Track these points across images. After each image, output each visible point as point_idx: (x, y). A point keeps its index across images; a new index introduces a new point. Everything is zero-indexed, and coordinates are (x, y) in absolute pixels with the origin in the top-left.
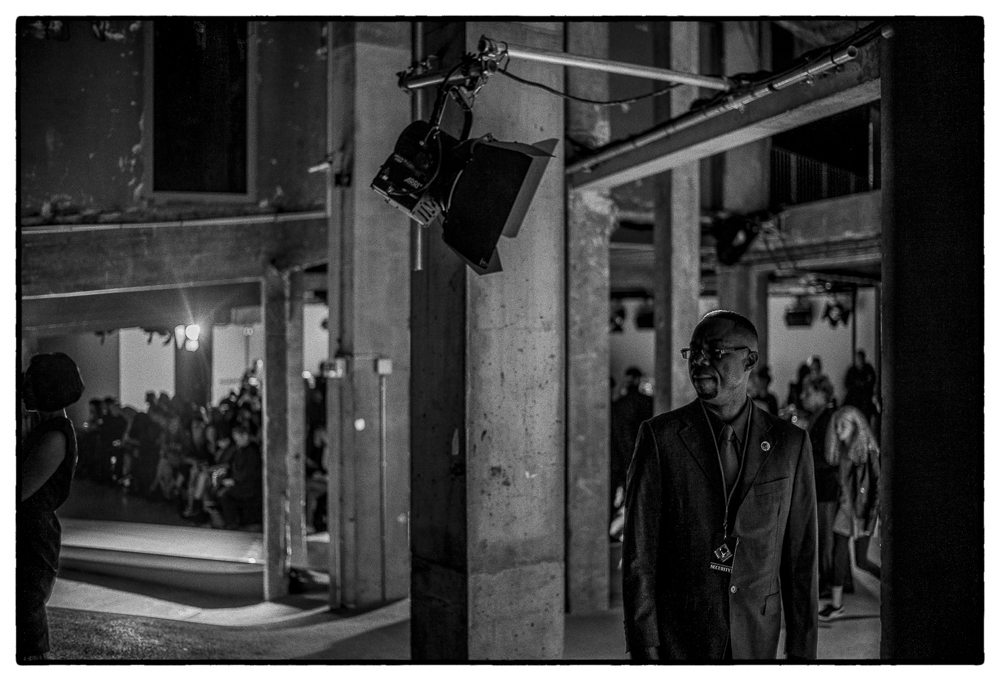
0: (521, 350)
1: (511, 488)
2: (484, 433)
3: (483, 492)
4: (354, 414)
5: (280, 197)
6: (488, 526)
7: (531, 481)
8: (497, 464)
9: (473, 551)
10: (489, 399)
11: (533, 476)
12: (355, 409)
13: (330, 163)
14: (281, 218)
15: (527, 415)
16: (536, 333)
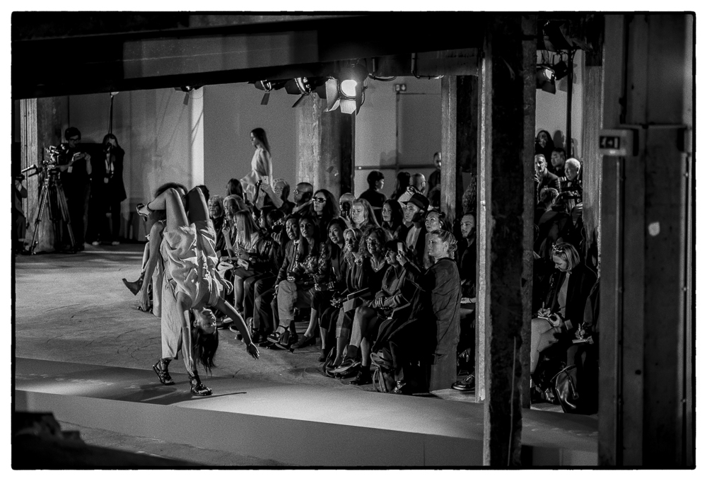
4: (646, 212)
12: (647, 203)
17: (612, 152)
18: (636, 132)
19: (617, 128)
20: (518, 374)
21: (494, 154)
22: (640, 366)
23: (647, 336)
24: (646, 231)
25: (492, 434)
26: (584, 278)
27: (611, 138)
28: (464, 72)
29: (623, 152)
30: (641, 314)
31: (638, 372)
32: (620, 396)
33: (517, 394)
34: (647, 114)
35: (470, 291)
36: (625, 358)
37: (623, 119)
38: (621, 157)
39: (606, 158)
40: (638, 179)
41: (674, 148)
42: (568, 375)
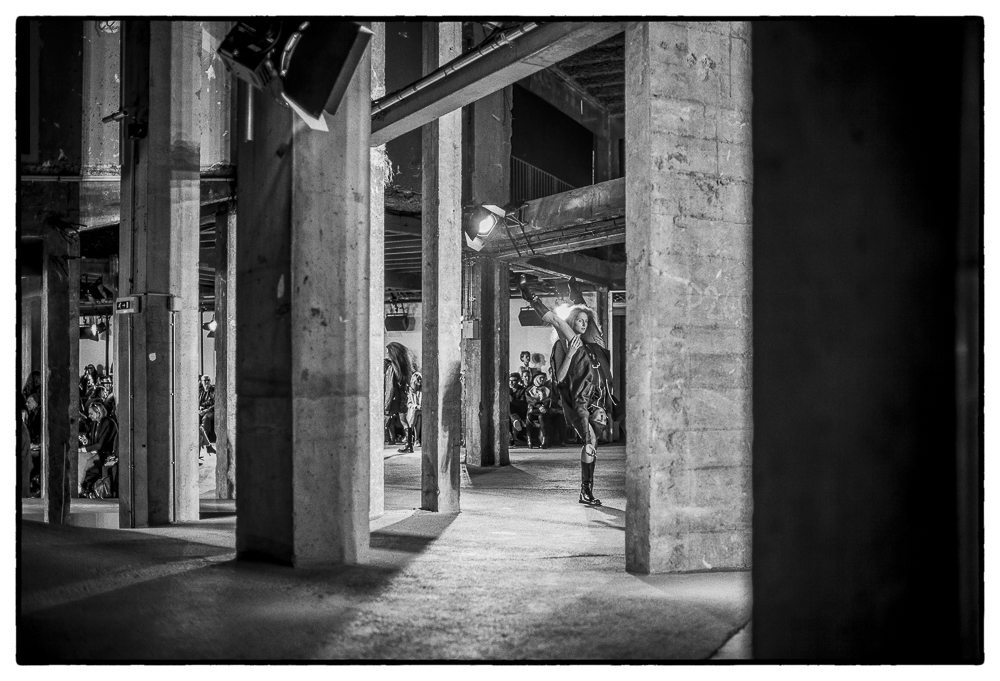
0: (336, 213)
1: (328, 327)
2: (306, 278)
3: (305, 328)
4: (147, 346)
5: (63, 159)
6: (309, 359)
7: (344, 324)
8: (316, 307)
9: (296, 377)
10: (310, 250)
11: (346, 321)
12: (147, 341)
13: (125, 113)
14: (64, 179)
15: (341, 269)
16: (348, 202)
17: (125, 311)
18: (140, 298)
19: (128, 296)
20: (68, 467)
22: (145, 443)
23: (149, 423)
24: (148, 358)
25: (50, 506)
27: (125, 303)
28: (32, 296)
29: (132, 310)
30: (146, 410)
31: (144, 446)
32: (133, 463)
33: (67, 480)
34: (147, 287)
36: (136, 439)
37: (132, 291)
38: (130, 314)
39: (121, 316)
40: (141, 327)
41: (164, 308)
42: (103, 482)
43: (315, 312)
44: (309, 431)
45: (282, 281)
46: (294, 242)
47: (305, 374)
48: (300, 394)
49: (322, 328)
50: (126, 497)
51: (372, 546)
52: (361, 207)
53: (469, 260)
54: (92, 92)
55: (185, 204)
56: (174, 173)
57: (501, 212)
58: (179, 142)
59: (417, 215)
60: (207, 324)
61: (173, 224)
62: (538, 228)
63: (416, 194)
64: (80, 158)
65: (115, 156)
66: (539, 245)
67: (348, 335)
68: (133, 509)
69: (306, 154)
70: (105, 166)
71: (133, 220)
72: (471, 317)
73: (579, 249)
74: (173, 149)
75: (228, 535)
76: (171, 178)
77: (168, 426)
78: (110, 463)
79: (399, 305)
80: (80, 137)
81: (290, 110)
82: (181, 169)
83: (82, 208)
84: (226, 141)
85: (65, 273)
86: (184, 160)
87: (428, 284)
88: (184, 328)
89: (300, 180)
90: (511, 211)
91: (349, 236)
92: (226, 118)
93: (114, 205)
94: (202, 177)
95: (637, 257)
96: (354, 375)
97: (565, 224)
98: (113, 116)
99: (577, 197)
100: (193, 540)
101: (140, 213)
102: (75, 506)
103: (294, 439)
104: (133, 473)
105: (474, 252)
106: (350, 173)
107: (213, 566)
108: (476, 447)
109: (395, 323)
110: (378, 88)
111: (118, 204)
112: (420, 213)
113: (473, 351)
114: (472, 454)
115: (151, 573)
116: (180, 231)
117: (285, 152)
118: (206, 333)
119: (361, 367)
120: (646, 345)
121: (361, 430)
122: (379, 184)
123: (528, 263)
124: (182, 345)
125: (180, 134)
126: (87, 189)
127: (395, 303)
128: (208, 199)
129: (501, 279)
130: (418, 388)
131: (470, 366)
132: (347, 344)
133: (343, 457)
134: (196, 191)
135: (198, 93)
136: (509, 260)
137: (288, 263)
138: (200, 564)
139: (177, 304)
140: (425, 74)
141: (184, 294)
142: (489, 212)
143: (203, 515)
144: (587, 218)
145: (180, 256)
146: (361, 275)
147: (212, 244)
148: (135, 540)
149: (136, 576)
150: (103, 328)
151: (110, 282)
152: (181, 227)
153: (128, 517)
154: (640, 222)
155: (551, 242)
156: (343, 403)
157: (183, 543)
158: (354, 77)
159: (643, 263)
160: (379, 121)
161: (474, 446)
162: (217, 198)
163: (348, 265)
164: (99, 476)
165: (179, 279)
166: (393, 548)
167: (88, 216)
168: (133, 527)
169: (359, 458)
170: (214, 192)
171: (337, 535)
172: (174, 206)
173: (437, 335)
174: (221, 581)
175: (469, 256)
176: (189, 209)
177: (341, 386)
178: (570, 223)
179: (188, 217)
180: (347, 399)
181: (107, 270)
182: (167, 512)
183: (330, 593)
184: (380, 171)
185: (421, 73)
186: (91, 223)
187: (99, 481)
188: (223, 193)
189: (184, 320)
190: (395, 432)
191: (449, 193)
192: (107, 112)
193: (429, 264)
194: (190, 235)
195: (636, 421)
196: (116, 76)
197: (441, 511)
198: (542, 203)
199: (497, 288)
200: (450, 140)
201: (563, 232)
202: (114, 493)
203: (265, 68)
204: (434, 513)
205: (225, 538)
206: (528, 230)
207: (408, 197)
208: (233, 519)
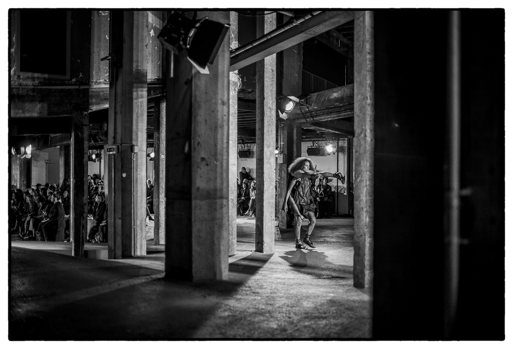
1: (209, 166)
2: (199, 143)
4: (122, 170)
5: (81, 77)
6: (200, 182)
7: (216, 165)
8: (203, 157)
9: (194, 190)
10: (201, 129)
11: (218, 163)
12: (122, 168)
13: (111, 56)
14: (82, 87)
15: (215, 139)
16: (219, 106)
17: (111, 153)
18: (118, 146)
19: (112, 145)
20: (83, 228)
21: (75, 160)
22: (121, 217)
23: (122, 207)
24: (122, 176)
25: (75, 247)
26: (103, 206)
27: (111, 149)
28: (65, 142)
29: (114, 152)
30: (121, 201)
31: (120, 219)
32: (115, 227)
33: (83, 234)
34: (121, 141)
35: (68, 213)
36: (116, 215)
37: (114, 143)
38: (114, 154)
39: (109, 155)
40: (119, 161)
41: (129, 152)
42: (99, 234)
43: (203, 159)
44: (200, 216)
45: (187, 144)
46: (193, 125)
47: (198, 189)
48: (196, 199)
49: (206, 167)
50: (111, 242)
51: (230, 270)
52: (225, 108)
53: (281, 124)
54: (95, 44)
55: (140, 100)
56: (135, 85)
57: (297, 100)
58: (137, 70)
59: (254, 101)
60: (149, 154)
61: (134, 109)
62: (316, 108)
63: (253, 91)
64: (89, 76)
65: (106, 75)
66: (316, 116)
67: (219, 170)
68: (115, 250)
69: (199, 83)
70: (101, 80)
71: (115, 108)
72: (281, 153)
73: (337, 118)
74: (134, 73)
75: (161, 264)
76: (133, 88)
77: (131, 209)
78: (103, 224)
79: (246, 145)
80: (90, 66)
81: (191, 65)
82: (139, 83)
83: (90, 101)
84: (160, 66)
85: (82, 133)
86: (140, 78)
87: (259, 139)
88: (139, 161)
89: (196, 96)
90: (302, 99)
91: (219, 122)
92: (160, 55)
93: (106, 99)
94: (148, 84)
95: (359, 132)
96: (221, 189)
97: (330, 106)
98: (105, 58)
99: (336, 92)
100: (144, 266)
101: (119, 105)
102: (87, 246)
103: (193, 220)
104: (115, 232)
105: (283, 120)
106: (220, 91)
107: (154, 280)
108: (284, 219)
109: (243, 154)
110: (234, 42)
111: (108, 99)
112: (255, 100)
113: (283, 170)
114: (282, 222)
115: (126, 283)
116: (137, 113)
117: (189, 82)
118: (149, 158)
119: (225, 185)
120: (364, 176)
121: (225, 215)
122: (235, 90)
123: (311, 124)
124: (138, 169)
125: (137, 66)
126: (93, 92)
127: (243, 143)
128: (151, 95)
129: (297, 133)
130: (254, 189)
131: (281, 177)
132: (218, 175)
133: (216, 228)
134: (145, 93)
135: (146, 46)
136: (301, 123)
137: (190, 136)
138: (148, 279)
139: (136, 149)
140: (258, 37)
141: (139, 144)
142: (291, 100)
143: (148, 252)
144: (340, 103)
145: (137, 126)
146: (225, 141)
147: (153, 116)
148: (117, 266)
149: (119, 285)
150: (98, 156)
151: (102, 135)
152: (138, 111)
153: (112, 254)
154: (361, 115)
155: (323, 115)
156: (216, 203)
157: (139, 268)
158: (222, 45)
159: (363, 135)
160: (234, 60)
161: (283, 218)
162: (155, 95)
163: (219, 136)
164: (97, 231)
165: (137, 137)
166: (240, 272)
167: (93, 105)
168: (115, 258)
169: (224, 229)
170: (154, 92)
171: (213, 267)
172: (135, 101)
173: (263, 165)
174: (159, 288)
175: (281, 122)
176: (142, 102)
177: (215, 194)
178: (332, 105)
179: (141, 106)
180: (218, 201)
181: (101, 129)
182: (131, 251)
183: (210, 295)
184: (235, 83)
185: (256, 37)
186: (95, 108)
187: (97, 234)
188: (158, 92)
189: (139, 157)
190: (243, 209)
191: (270, 93)
192: (103, 56)
193: (259, 129)
194: (142, 115)
195: (359, 212)
196: (107, 36)
197: (265, 253)
198: (318, 95)
199: (295, 138)
200: (270, 67)
201: (328, 110)
202: (105, 240)
203: (180, 45)
204: (261, 254)
205: (159, 265)
206: (311, 108)
207: (250, 93)
208: (163, 255)
